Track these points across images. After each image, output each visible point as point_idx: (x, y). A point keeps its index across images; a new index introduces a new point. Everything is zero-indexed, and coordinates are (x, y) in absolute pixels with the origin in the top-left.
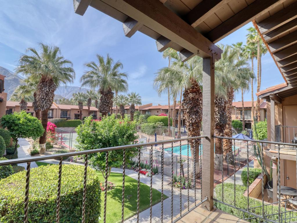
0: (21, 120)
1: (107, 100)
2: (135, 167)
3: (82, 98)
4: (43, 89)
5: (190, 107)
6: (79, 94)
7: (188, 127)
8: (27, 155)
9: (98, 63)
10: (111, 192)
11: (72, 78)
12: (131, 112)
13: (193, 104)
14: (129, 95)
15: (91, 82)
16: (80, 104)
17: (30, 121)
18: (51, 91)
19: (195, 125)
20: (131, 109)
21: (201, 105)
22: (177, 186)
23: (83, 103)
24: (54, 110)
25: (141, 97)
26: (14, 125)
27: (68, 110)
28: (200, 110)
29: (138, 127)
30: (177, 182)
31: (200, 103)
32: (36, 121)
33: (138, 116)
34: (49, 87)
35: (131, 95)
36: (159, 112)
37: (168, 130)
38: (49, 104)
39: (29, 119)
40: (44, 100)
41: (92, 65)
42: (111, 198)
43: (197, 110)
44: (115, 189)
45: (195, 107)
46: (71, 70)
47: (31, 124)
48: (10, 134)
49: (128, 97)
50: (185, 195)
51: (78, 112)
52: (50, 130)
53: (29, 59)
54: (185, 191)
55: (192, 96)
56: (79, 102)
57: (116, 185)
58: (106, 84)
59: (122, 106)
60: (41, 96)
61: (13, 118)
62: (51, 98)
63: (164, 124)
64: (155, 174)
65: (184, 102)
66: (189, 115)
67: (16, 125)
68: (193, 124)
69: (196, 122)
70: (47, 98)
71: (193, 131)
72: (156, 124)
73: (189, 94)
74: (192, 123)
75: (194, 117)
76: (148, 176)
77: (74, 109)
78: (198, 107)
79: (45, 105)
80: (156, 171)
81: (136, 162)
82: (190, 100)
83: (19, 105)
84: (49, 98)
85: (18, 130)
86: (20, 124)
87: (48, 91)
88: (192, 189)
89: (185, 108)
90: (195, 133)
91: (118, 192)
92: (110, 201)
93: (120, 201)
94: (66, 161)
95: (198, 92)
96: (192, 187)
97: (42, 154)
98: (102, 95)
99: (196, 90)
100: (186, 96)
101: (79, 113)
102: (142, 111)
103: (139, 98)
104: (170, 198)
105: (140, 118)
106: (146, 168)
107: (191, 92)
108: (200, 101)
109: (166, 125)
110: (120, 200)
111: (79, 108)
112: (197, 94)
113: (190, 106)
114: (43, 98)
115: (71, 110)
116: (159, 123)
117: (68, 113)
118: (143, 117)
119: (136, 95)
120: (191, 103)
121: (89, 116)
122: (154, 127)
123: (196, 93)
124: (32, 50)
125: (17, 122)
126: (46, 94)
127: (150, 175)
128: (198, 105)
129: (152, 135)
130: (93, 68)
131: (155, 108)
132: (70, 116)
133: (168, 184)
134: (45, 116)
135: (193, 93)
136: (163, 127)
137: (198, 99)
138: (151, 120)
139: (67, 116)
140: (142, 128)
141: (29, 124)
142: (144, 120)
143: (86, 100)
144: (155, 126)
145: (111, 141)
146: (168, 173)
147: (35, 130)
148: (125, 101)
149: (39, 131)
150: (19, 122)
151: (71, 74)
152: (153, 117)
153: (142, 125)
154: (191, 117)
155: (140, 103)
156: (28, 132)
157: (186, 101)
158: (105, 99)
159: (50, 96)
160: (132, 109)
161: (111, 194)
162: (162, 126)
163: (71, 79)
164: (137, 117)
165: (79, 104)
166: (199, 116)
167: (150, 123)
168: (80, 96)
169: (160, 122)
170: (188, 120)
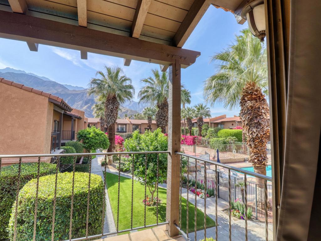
0: (91, 134)
1: (163, 113)
2: (190, 186)
3: (150, 112)
4: (109, 107)
5: (249, 118)
6: (148, 108)
7: (249, 143)
8: (99, 165)
9: (154, 78)
10: (155, 208)
12: (198, 125)
13: (252, 113)
14: (196, 107)
15: (147, 97)
16: (149, 118)
17: (98, 135)
18: (114, 107)
19: (258, 141)
20: (199, 122)
21: (264, 115)
22: (233, 214)
23: (152, 117)
24: (127, 125)
25: (209, 108)
26: (85, 138)
27: (139, 125)
28: (263, 121)
29: (206, 142)
30: (234, 210)
31: (262, 113)
32: (103, 135)
33: (207, 129)
34: (113, 104)
35: (198, 107)
36: (234, 125)
37: (243, 146)
38: (114, 120)
39: (97, 133)
40: (109, 116)
41: (149, 80)
42: (154, 214)
43: (259, 121)
44: (160, 206)
45: (256, 117)
46: (131, 87)
47: (98, 138)
48: (83, 146)
49: (195, 109)
50: (241, 226)
51: (148, 126)
52: (119, 143)
53: (97, 81)
54: (242, 221)
55: (250, 105)
57: (163, 202)
58: (161, 97)
59: (189, 120)
60: (107, 113)
61: (85, 133)
62: (115, 115)
63: (237, 139)
64: (210, 196)
65: (241, 112)
66: (248, 127)
67: (88, 139)
68: (254, 140)
69: (259, 137)
70: (112, 115)
71: (255, 148)
72: (227, 138)
73: (246, 102)
74: (253, 138)
75: (255, 130)
76: (201, 197)
77: (144, 124)
78: (260, 118)
79: (110, 120)
80: (212, 193)
81: (192, 181)
82: (248, 109)
83: (99, 121)
84: (114, 114)
85: (88, 143)
86: (90, 137)
87: (113, 108)
88: (253, 221)
89: (243, 119)
90: (257, 150)
91: (162, 209)
92: (151, 217)
93: (161, 219)
94: (127, 173)
95: (260, 99)
96: (253, 218)
97: (110, 165)
98: (159, 109)
99: (256, 96)
100: (243, 104)
102: (213, 125)
103: (207, 110)
104: (220, 227)
105: (208, 131)
106: (201, 188)
107: (250, 99)
108: (262, 110)
109: (240, 140)
110: (161, 217)
111: (148, 123)
112: (257, 102)
113: (249, 116)
114: (109, 115)
115: (141, 124)
116: (230, 138)
118: (212, 131)
119: (204, 106)
120: (249, 113)
121: (136, 131)
122: (225, 143)
123: (257, 100)
124: (100, 73)
125: (88, 136)
126: (111, 111)
127: (204, 197)
128: (260, 115)
129: (223, 151)
130: (150, 82)
131: (230, 120)
132: (141, 131)
133: (223, 211)
134: (111, 131)
135: (252, 100)
136: (237, 142)
137: (259, 108)
138: (222, 134)
140: (211, 143)
141: (97, 137)
142: (214, 134)
143: (154, 115)
144: (225, 141)
145: (152, 155)
146: (225, 198)
147: (101, 143)
148: (192, 114)
149: (105, 144)
150: (89, 136)
151: (131, 90)
152: (225, 131)
153: (211, 140)
154: (251, 131)
155: (209, 115)
156: (96, 144)
157: (243, 111)
158: (162, 113)
159: (114, 113)
160: (201, 122)
161: (155, 210)
162: (235, 141)
164: (205, 131)
166: (262, 129)
167: (221, 138)
168: (149, 110)
169: (233, 136)
170: (248, 134)
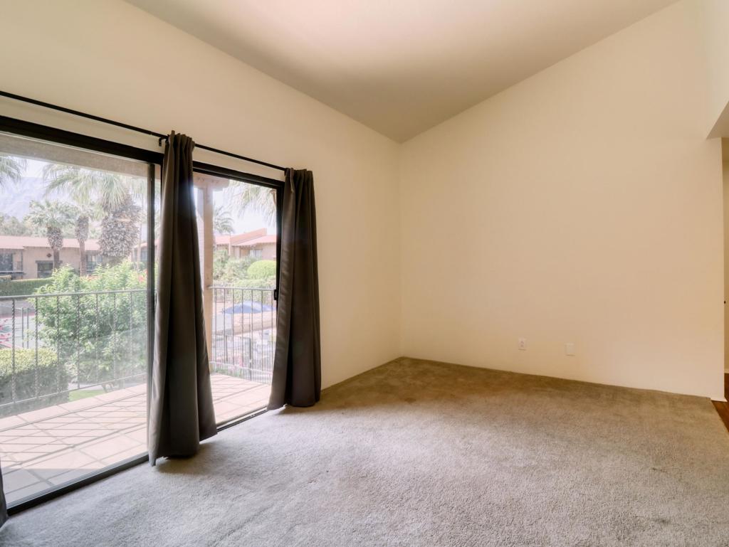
3: (58, 216)
6: (49, 205)
11: (18, 170)
16: (54, 232)
23: (63, 230)
25: (230, 214)
27: (16, 251)
33: (224, 262)
51: (49, 256)
56: (50, 229)
58: (115, 186)
77: (34, 248)
98: (106, 213)
101: (52, 259)
102: (237, 250)
103: (225, 216)
105: (227, 266)
111: (49, 246)
117: (16, 259)
118: (235, 265)
132: (22, 270)
138: (258, 272)
139: (11, 268)
142: (239, 271)
143: (70, 223)
144: (264, 285)
153: (234, 285)
155: (230, 230)
163: (14, 171)
164: (220, 265)
165: (49, 232)
168: (52, 210)
